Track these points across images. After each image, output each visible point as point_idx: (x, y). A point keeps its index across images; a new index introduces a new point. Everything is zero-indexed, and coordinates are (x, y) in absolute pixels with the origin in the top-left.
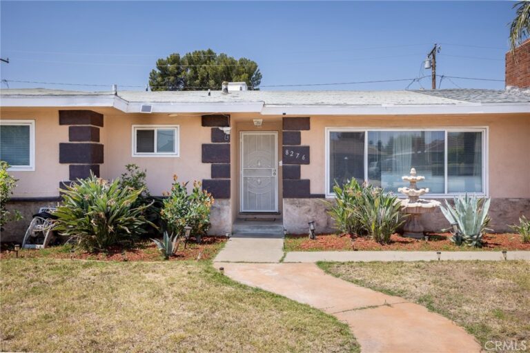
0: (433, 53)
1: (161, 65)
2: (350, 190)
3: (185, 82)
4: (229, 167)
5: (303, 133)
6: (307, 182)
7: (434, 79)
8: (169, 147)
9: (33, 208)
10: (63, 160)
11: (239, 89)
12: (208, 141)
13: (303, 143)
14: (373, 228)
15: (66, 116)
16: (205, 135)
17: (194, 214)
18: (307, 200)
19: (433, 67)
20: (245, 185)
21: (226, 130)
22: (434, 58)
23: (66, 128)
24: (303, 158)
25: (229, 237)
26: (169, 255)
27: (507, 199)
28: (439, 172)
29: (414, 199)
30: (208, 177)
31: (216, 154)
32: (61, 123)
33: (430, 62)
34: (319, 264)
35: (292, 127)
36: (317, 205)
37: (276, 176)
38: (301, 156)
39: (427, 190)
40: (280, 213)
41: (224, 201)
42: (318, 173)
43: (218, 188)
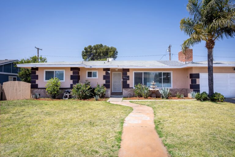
0: (170, 47)
1: (86, 49)
2: (138, 86)
3: (93, 54)
4: (110, 81)
5: (128, 73)
6: (129, 85)
7: (170, 55)
8: (95, 76)
9: (64, 90)
10: (71, 79)
11: (111, 60)
12: (105, 74)
13: (128, 75)
14: (143, 95)
15: (72, 69)
16: (104, 73)
17: (102, 91)
18: (129, 89)
19: (170, 51)
20: (113, 86)
21: (109, 72)
22: (170, 48)
23: (72, 72)
24: (128, 79)
25: (109, 98)
26: (97, 100)
27: (177, 89)
28: (160, 82)
29: (154, 88)
30: (105, 83)
31: (107, 77)
32: (71, 70)
33: (169, 50)
34: (130, 101)
35: (125, 71)
36: (131, 90)
37: (121, 83)
38: (127, 78)
39: (157, 86)
40: (122, 93)
41: (109, 89)
42: (131, 82)
43: (107, 86)
